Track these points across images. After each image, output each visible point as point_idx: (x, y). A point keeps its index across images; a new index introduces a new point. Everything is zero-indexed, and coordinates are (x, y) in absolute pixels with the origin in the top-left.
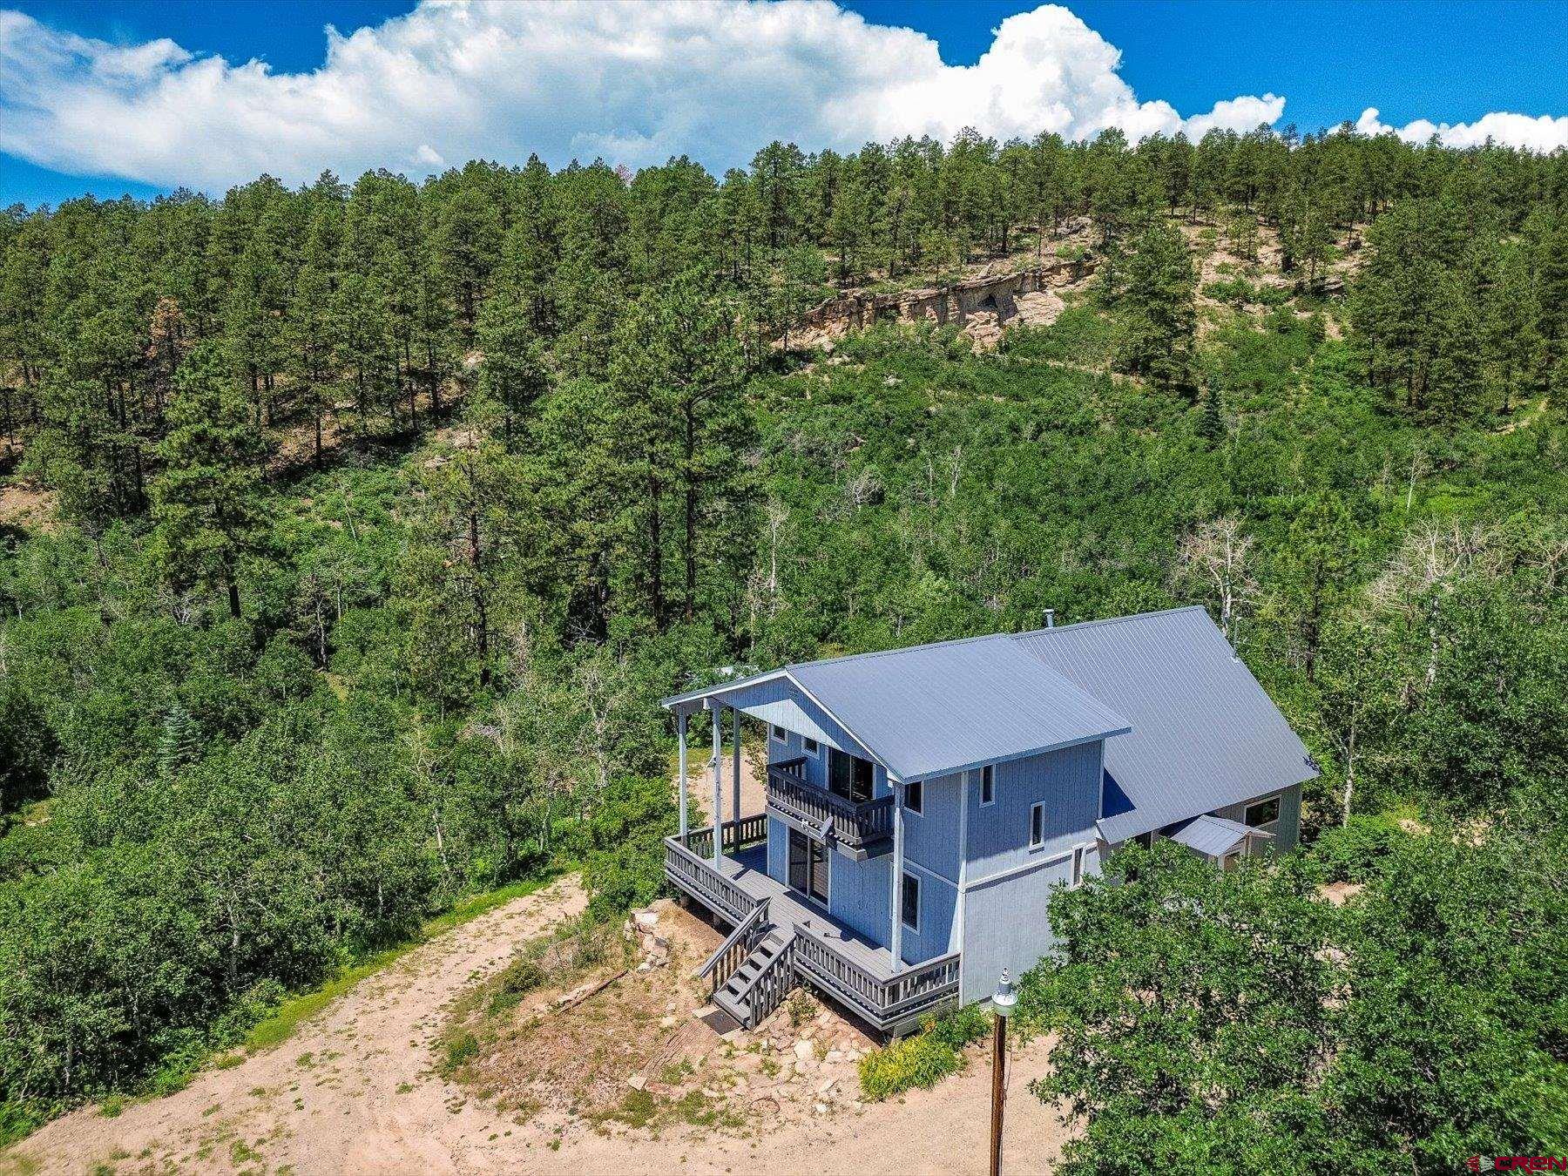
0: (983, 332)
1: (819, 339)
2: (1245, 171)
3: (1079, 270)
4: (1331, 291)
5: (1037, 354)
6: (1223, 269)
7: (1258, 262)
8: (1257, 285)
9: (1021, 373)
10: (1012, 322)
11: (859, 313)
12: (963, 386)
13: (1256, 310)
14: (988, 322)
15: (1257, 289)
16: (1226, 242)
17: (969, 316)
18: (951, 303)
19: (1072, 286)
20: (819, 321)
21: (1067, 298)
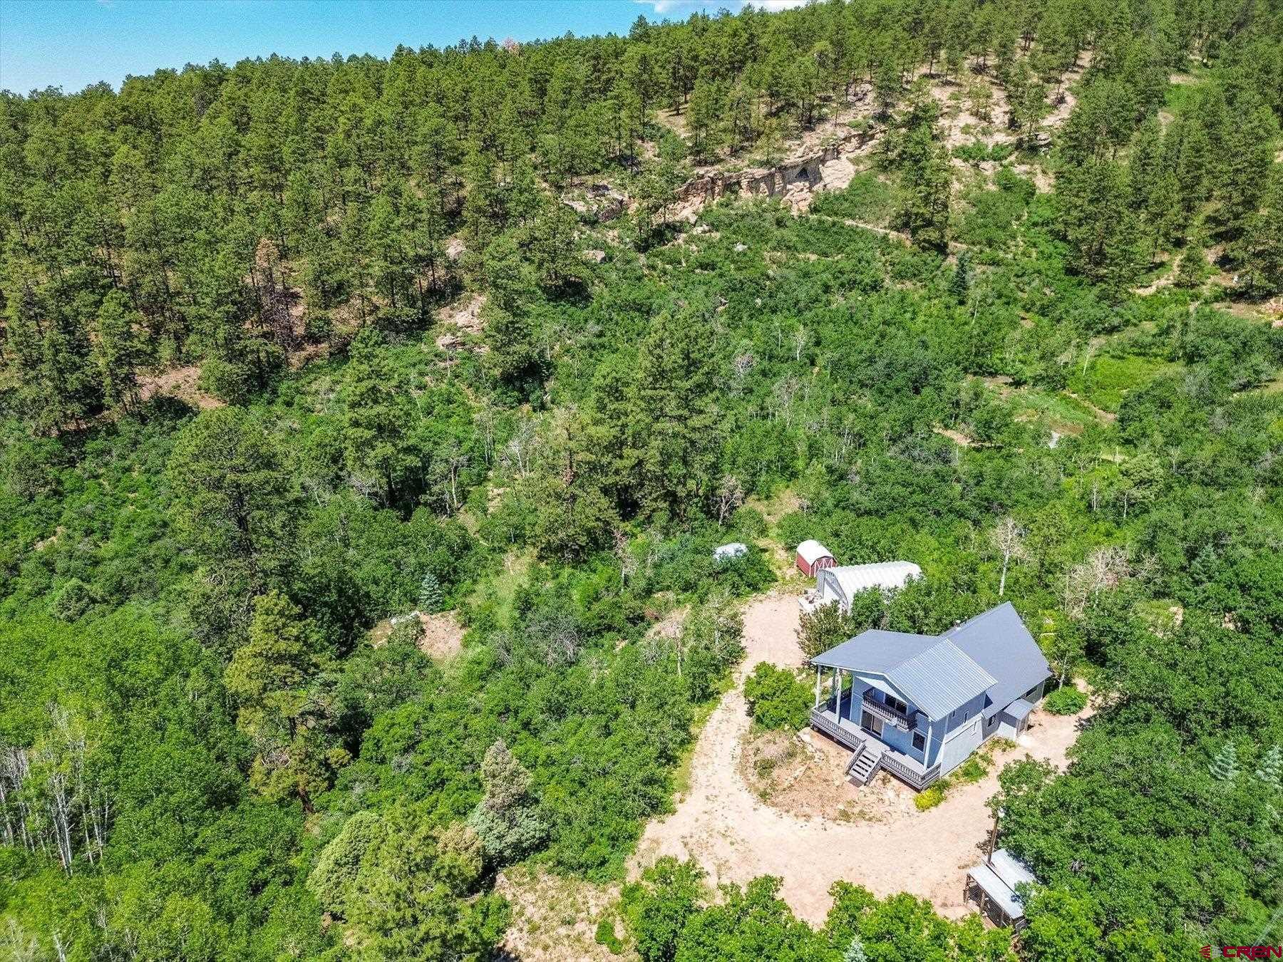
0: (799, 199)
1: (686, 211)
3: (864, 138)
4: (1042, 146)
5: (836, 214)
6: (966, 130)
7: (991, 122)
8: (990, 142)
9: (826, 231)
10: (818, 187)
11: (712, 188)
12: (788, 248)
13: (988, 167)
14: (802, 190)
15: (990, 147)
16: (968, 104)
17: (789, 187)
18: (778, 179)
19: (858, 151)
20: (684, 196)
21: (856, 161)
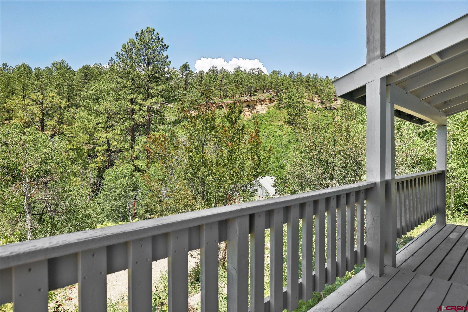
0: (247, 114)
2: (308, 81)
3: (271, 101)
4: (334, 109)
5: (262, 120)
7: (315, 102)
8: (316, 107)
10: (254, 111)
11: (212, 107)
14: (248, 111)
17: (243, 109)
19: (269, 105)
21: (268, 108)
